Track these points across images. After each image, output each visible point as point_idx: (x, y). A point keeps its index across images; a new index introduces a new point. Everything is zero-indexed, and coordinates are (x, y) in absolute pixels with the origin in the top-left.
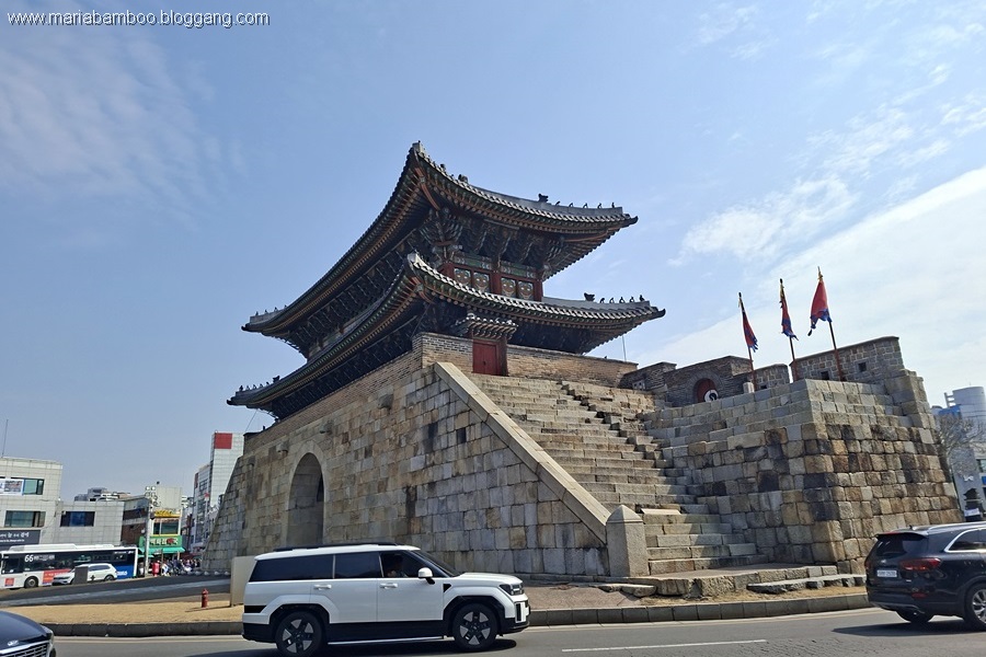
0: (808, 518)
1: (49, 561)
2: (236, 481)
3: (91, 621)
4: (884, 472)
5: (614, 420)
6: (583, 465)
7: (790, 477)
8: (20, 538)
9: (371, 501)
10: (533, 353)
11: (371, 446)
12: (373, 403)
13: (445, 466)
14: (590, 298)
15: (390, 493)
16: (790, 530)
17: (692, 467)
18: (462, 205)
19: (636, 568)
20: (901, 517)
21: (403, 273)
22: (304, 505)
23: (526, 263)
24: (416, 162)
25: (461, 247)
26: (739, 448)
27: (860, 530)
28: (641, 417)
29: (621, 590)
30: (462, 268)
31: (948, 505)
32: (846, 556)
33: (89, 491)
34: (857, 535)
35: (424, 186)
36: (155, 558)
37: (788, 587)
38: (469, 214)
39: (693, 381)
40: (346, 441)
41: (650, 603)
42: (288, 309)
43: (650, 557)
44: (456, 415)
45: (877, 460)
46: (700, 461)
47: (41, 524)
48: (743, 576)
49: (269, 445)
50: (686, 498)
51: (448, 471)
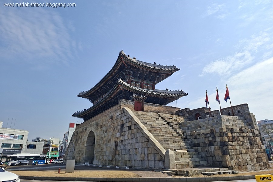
0: (221, 154)
1: (23, 158)
2: (73, 138)
3: (30, 175)
4: (243, 142)
5: (171, 124)
6: (161, 137)
7: (216, 142)
8: (16, 151)
9: (107, 145)
10: (151, 105)
11: (107, 129)
12: (108, 118)
13: (125, 136)
14: (167, 90)
15: (111, 143)
16: (216, 157)
17: (191, 139)
18: (133, 66)
19: (172, 167)
20: (248, 155)
21: (117, 84)
22: (90, 145)
23: (150, 80)
24: (121, 55)
25: (133, 76)
26: (203, 134)
27: (236, 158)
28: (179, 124)
29: (167, 173)
30: (133, 81)
31: (263, 151)
32: (231, 165)
33: (36, 138)
34: (235, 159)
35: (123, 61)
36: (51, 158)
37: (213, 173)
38: (135, 68)
39: (194, 114)
40: (101, 128)
41: (174, 177)
42: (89, 91)
43: (177, 164)
44: (128, 122)
45: (241, 138)
46: (194, 137)
47: (22, 148)
48: (201, 170)
49: (82, 128)
50: (189, 147)
51: (126, 138)
